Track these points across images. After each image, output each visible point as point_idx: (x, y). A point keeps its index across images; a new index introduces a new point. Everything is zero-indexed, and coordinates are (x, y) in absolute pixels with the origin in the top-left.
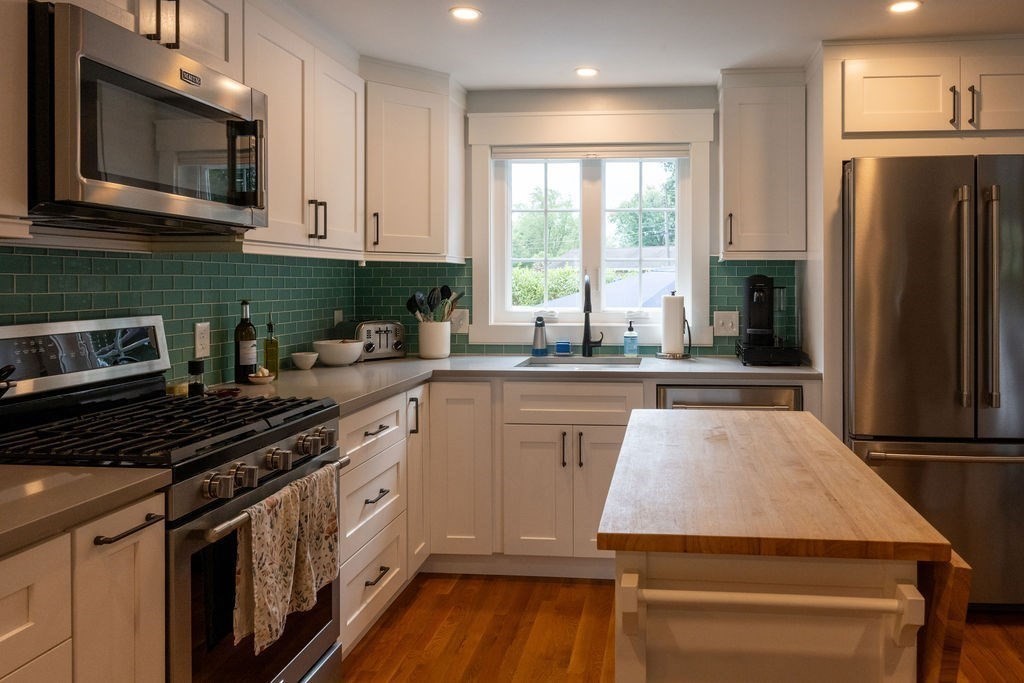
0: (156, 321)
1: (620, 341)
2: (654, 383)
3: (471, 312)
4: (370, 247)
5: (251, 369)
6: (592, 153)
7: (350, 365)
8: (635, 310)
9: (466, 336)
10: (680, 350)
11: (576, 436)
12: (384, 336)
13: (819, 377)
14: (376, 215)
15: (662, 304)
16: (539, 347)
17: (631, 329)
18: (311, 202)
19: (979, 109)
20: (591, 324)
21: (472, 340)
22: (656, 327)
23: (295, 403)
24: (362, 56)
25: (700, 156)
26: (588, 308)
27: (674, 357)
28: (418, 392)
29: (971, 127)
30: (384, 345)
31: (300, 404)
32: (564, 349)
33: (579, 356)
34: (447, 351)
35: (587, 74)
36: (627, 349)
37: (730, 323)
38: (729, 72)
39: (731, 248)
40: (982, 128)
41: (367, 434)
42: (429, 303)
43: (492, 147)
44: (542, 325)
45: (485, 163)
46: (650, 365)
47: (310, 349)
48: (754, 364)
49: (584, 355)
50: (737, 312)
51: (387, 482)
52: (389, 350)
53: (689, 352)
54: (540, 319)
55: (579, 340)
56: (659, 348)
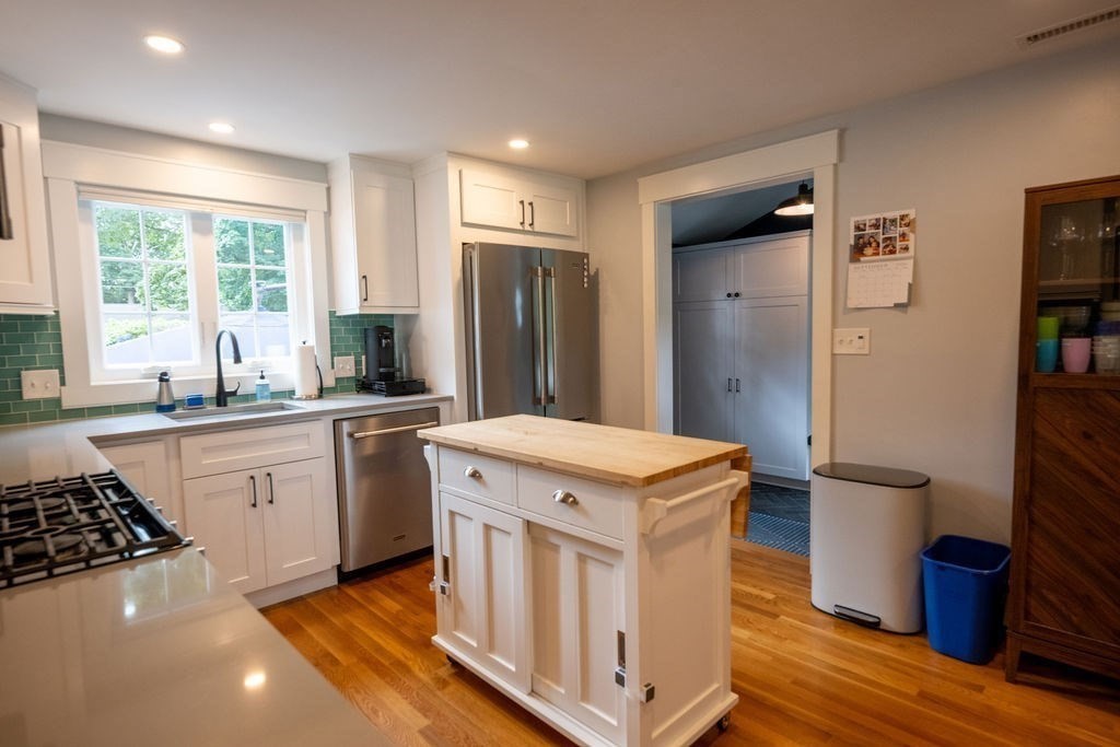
1: (252, 390)
2: (331, 419)
3: (62, 372)
8: (267, 360)
9: (57, 400)
10: (314, 392)
11: (266, 477)
13: (450, 398)
16: (166, 402)
17: (262, 377)
19: (534, 218)
20: (224, 376)
21: (67, 404)
27: (309, 398)
29: (530, 229)
32: (196, 402)
33: (213, 409)
36: (259, 396)
37: (348, 366)
39: (366, 304)
40: (536, 230)
43: (78, 185)
44: (167, 380)
49: (218, 406)
50: (353, 357)
53: (322, 392)
54: (165, 374)
55: (212, 392)
56: (292, 392)
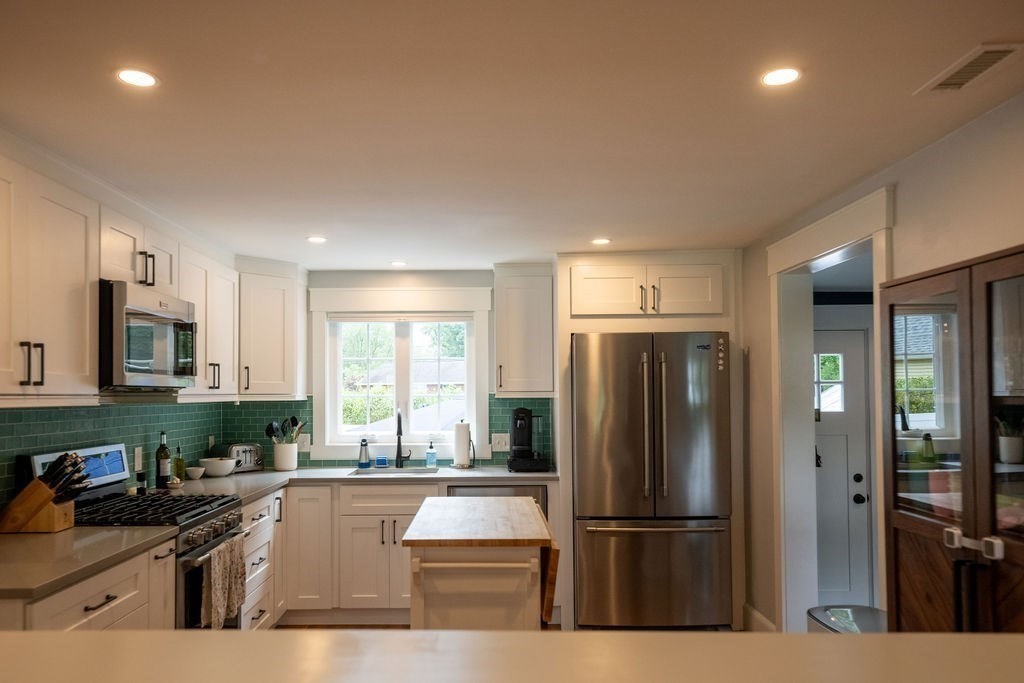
0: (122, 447)
1: (424, 456)
2: (446, 485)
3: (312, 436)
4: (243, 391)
5: (166, 478)
6: (403, 318)
7: (226, 476)
8: (435, 433)
9: (308, 454)
10: (467, 462)
11: (391, 525)
12: (248, 455)
13: (557, 479)
14: (247, 368)
15: (454, 428)
16: (363, 461)
17: (431, 447)
18: (211, 365)
19: (659, 300)
20: (402, 444)
21: (312, 458)
22: (450, 447)
23: (214, 498)
24: (237, 255)
25: (482, 320)
26: (400, 432)
27: (462, 467)
28: (280, 493)
29: (653, 312)
30: (248, 461)
31: (217, 499)
32: (382, 463)
33: (394, 468)
34: (295, 465)
35: (399, 265)
36: (428, 461)
37: (504, 443)
38: (499, 265)
39: (500, 389)
40: (661, 312)
41: (253, 519)
42: (283, 430)
43: (327, 313)
44: (366, 445)
45: (322, 325)
46: (445, 472)
47: (197, 464)
48: (517, 471)
49: (397, 467)
50: (509, 434)
51: (263, 553)
52: (252, 465)
53: (473, 464)
54: (364, 441)
55: (393, 456)
56: (452, 461)
